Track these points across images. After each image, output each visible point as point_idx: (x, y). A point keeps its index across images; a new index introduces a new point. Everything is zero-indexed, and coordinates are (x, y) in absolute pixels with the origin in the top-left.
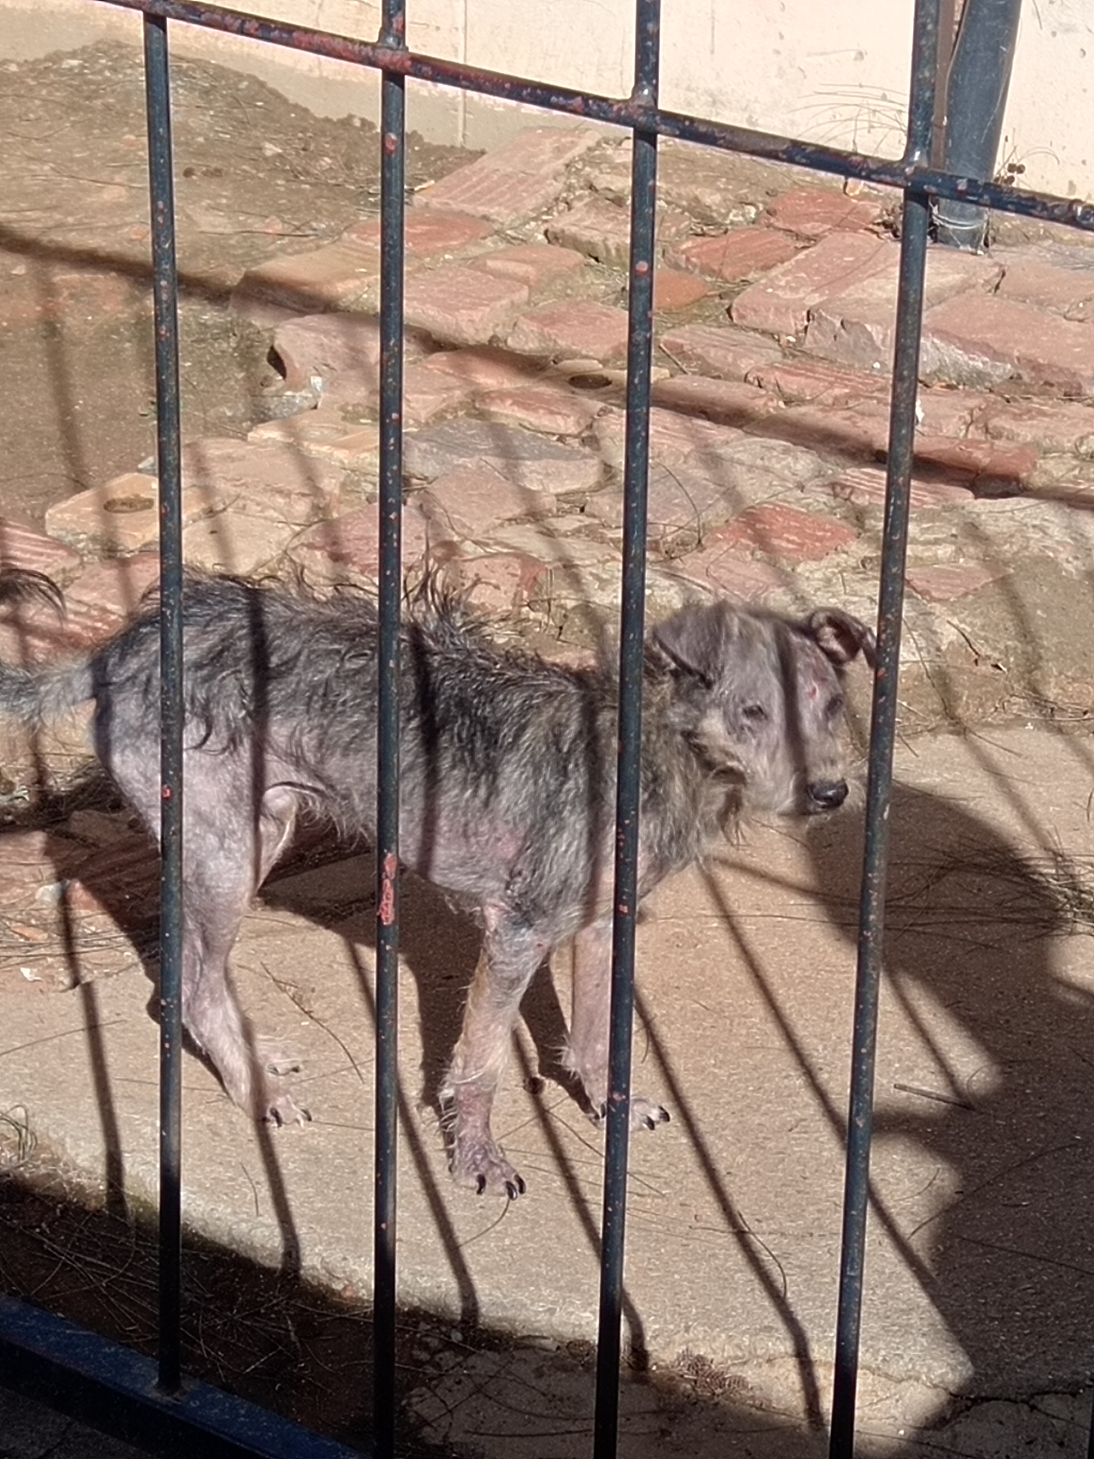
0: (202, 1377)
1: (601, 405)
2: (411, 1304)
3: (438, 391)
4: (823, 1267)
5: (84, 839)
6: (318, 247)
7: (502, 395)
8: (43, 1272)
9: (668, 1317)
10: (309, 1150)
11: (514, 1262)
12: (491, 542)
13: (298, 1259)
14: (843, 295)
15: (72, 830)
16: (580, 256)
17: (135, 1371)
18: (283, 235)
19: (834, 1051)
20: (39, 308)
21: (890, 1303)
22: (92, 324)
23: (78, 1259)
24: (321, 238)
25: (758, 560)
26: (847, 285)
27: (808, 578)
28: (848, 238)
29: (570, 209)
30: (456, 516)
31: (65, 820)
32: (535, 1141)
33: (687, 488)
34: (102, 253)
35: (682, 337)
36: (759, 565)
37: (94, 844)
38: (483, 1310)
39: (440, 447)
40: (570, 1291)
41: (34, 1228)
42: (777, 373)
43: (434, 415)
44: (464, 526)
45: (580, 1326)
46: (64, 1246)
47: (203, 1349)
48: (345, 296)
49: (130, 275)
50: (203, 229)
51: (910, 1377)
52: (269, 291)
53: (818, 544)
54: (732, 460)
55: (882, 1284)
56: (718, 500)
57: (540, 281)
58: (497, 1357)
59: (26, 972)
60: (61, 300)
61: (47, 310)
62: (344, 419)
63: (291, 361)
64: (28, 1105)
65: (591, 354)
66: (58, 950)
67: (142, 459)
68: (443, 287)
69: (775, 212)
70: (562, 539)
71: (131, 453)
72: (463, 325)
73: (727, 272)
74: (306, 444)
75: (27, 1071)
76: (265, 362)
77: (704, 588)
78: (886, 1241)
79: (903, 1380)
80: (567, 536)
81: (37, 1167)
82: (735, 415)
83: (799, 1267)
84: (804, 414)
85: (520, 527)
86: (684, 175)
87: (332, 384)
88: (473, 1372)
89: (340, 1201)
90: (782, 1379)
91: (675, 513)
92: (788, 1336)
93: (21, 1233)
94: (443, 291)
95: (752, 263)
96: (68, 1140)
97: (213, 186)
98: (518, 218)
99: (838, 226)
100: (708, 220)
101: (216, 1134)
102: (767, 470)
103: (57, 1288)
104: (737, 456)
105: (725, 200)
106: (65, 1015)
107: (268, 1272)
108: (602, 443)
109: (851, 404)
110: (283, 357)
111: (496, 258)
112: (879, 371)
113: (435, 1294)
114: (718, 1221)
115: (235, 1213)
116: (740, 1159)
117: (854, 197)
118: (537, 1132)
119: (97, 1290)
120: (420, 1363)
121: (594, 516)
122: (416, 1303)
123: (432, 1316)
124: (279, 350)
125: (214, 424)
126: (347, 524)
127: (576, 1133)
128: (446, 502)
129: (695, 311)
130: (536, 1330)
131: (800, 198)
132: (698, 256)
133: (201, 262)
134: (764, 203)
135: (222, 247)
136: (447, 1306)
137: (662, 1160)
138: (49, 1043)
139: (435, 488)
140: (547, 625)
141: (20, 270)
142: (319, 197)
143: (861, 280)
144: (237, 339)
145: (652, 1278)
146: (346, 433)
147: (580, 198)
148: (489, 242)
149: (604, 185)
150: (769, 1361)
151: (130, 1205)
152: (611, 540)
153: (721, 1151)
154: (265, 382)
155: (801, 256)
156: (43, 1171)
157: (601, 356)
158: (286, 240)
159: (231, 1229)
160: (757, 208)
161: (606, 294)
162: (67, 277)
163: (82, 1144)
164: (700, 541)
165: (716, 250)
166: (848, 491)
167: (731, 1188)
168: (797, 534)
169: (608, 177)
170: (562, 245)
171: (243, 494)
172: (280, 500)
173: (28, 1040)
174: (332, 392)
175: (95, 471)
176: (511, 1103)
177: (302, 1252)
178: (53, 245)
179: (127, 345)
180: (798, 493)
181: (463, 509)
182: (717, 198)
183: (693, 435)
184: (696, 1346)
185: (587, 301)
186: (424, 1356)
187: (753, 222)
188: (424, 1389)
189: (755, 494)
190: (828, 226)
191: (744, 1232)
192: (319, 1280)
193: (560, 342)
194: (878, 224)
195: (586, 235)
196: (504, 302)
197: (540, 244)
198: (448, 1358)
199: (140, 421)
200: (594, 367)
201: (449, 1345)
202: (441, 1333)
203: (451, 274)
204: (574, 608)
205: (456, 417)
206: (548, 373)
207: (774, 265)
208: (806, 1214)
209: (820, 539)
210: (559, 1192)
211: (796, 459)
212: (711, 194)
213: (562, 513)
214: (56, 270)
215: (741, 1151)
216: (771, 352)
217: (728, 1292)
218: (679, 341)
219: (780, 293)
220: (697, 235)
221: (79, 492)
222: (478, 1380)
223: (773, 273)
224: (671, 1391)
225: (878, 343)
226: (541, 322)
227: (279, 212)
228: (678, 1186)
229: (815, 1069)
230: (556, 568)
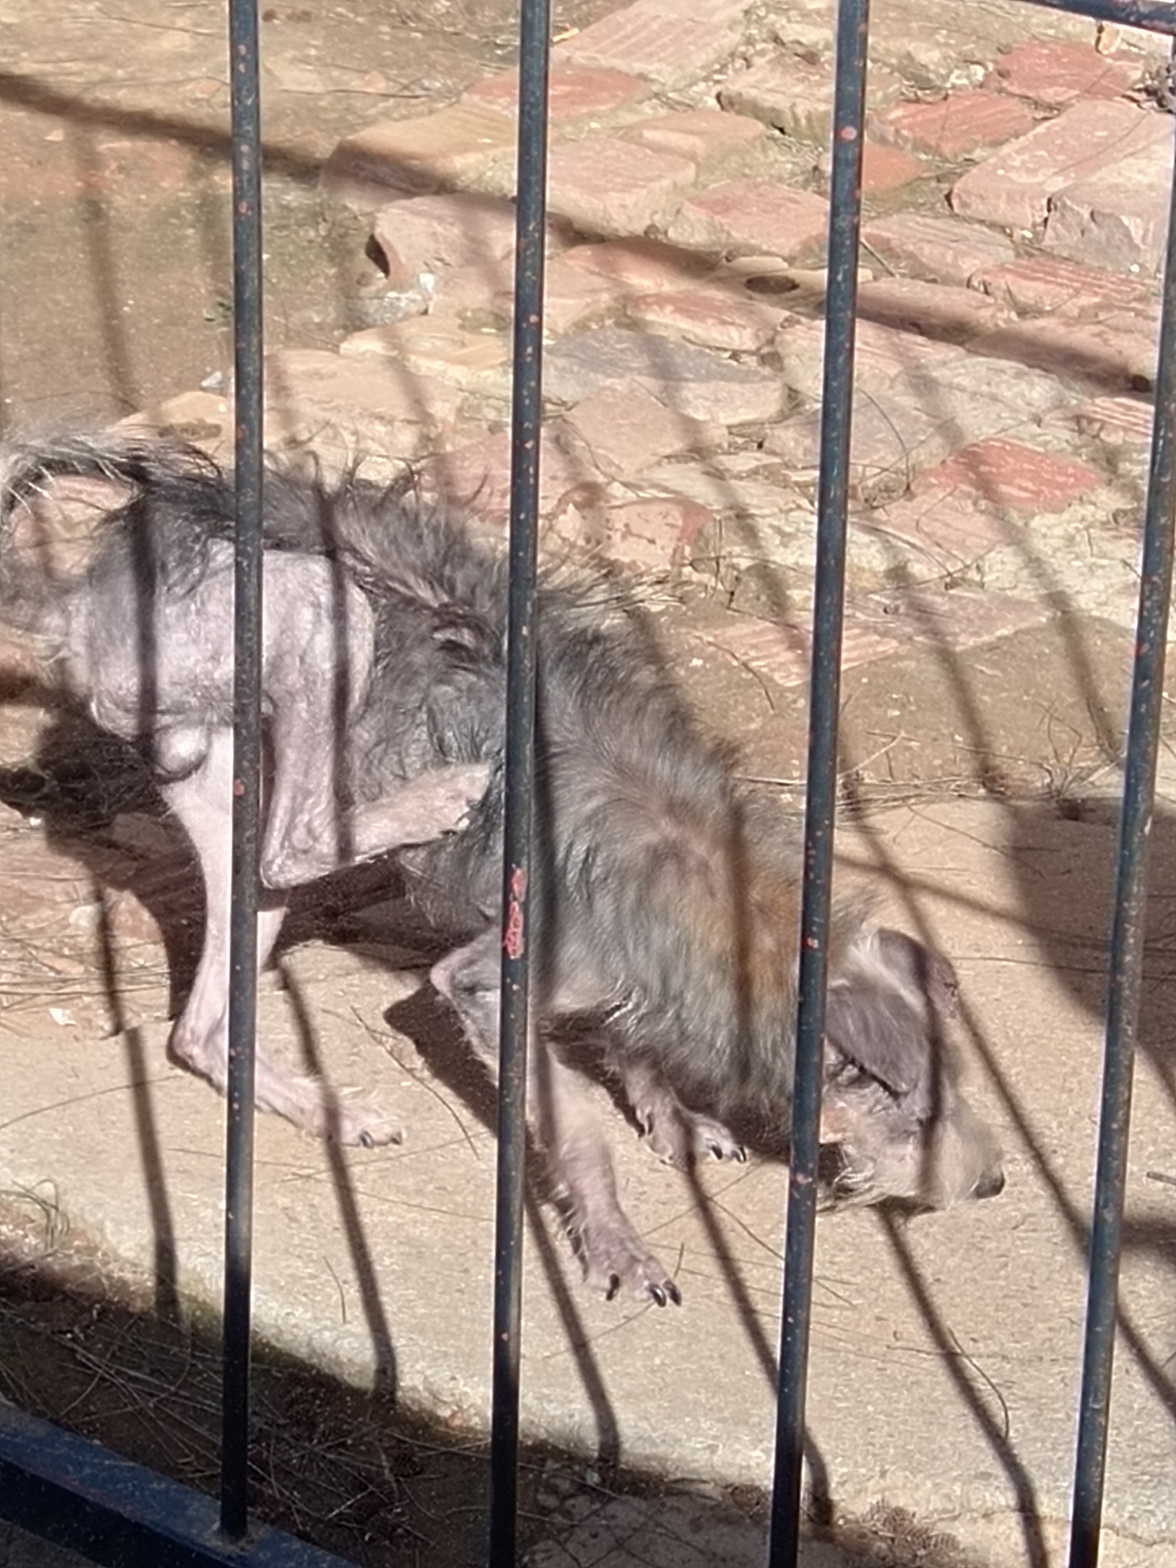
0: (272, 1522)
1: (787, 314)
2: (536, 1437)
3: (579, 294)
4: (1056, 1399)
5: (130, 849)
6: (431, 112)
7: (661, 300)
8: (76, 1388)
9: (860, 1459)
10: (409, 1241)
11: (667, 1386)
12: (645, 484)
13: (394, 1379)
14: (1094, 179)
15: (115, 837)
16: (761, 126)
17: (191, 1512)
18: (386, 96)
19: (1072, 1129)
20: (79, 184)
21: (1139, 1446)
22: (146, 205)
23: (119, 1373)
24: (435, 100)
25: (982, 512)
26: (1099, 167)
27: (1044, 536)
28: (1102, 108)
29: (749, 66)
30: (601, 452)
31: (107, 825)
32: (694, 1236)
33: (894, 421)
34: (159, 116)
35: (889, 230)
36: (983, 518)
37: (141, 856)
38: (626, 1446)
39: (583, 363)
40: (736, 1424)
41: (65, 1333)
42: (1009, 277)
43: (576, 324)
44: (611, 463)
45: (748, 1467)
46: (101, 1356)
47: (273, 1489)
48: (465, 172)
49: (195, 143)
50: (287, 86)
51: (1163, 1540)
52: (368, 166)
53: (1058, 493)
54: (950, 386)
55: (1130, 1423)
56: (932, 435)
57: (710, 157)
58: (644, 1505)
59: (58, 1014)
60: (107, 173)
61: (90, 186)
62: (462, 327)
63: (396, 254)
64: (59, 1180)
65: (774, 249)
66: (97, 987)
67: (206, 376)
68: (589, 163)
69: (1008, 73)
70: (733, 482)
71: (193, 367)
72: (612, 211)
73: (947, 149)
74: (413, 358)
75: (56, 1137)
76: (362, 255)
77: (913, 546)
78: (1135, 1369)
79: (1155, 1543)
80: (741, 479)
81: (70, 1257)
82: (955, 329)
83: (1025, 1399)
84: (1043, 329)
85: (682, 466)
86: (894, 25)
87: (447, 283)
88: (613, 1523)
89: (448, 1306)
90: (1002, 1538)
91: (877, 451)
92: (1010, 1485)
93: (48, 1339)
94: (588, 168)
95: (978, 137)
96: (108, 1225)
97: (299, 33)
98: (684, 78)
99: (1088, 92)
100: (923, 83)
101: (293, 1219)
102: (994, 398)
103: (92, 1408)
104: (957, 380)
105: (945, 58)
106: (106, 1068)
107: (357, 1393)
108: (786, 361)
109: (1102, 316)
110: (385, 249)
111: (655, 128)
112: (1138, 275)
113: (565, 1425)
114: (922, 1338)
115: (316, 1319)
116: (951, 1262)
117: (1109, 56)
118: (694, 1226)
119: (141, 1411)
120: (545, 1511)
121: (774, 453)
122: (543, 1435)
123: (562, 1452)
124: (380, 240)
125: (298, 333)
126: (464, 459)
127: (745, 1227)
128: (588, 432)
129: (906, 197)
130: (694, 1471)
131: (1040, 56)
132: (910, 128)
133: (284, 129)
134: (995, 62)
135: (310, 110)
136: (581, 1440)
137: (854, 1262)
138: (85, 1103)
139: (573, 415)
140: (714, 589)
141: (57, 135)
142: (433, 48)
143: (1116, 161)
144: (329, 225)
145: (839, 1410)
146: (463, 344)
147: (762, 53)
148: (646, 108)
149: (791, 38)
150: (986, 1516)
151: (184, 1306)
152: (797, 483)
153: (927, 1253)
154: (363, 280)
155: (1041, 129)
156: (76, 1262)
157: (786, 252)
158: (392, 101)
159: (310, 1339)
160: (986, 68)
161: (793, 174)
162: (116, 145)
163: (126, 1228)
164: (908, 487)
165: (933, 121)
166: (1097, 426)
167: (939, 1299)
168: (1031, 480)
169: (798, 27)
170: (739, 113)
171: (333, 420)
172: (380, 429)
173: (59, 1098)
174: (446, 294)
175: (147, 390)
176: (664, 1188)
177: (399, 1369)
178: (98, 105)
179: (190, 231)
180: (1034, 428)
181: (611, 443)
182: (936, 55)
183: (901, 355)
184: (895, 1496)
185: (770, 184)
186: (551, 1501)
187: (981, 86)
188: (551, 1542)
189: (979, 428)
190: (1077, 92)
191: (956, 1354)
192: (420, 1404)
193: (734, 234)
194: (1139, 90)
195: (769, 100)
196: (666, 183)
197: (712, 111)
198: (581, 1505)
199: (205, 326)
200: (777, 266)
201: (583, 1488)
202: (574, 1473)
203: (598, 147)
204: (749, 569)
205: (602, 327)
206: (719, 273)
207: (1007, 141)
208: (1033, 1332)
209: (1061, 487)
210: (722, 1299)
211: (1032, 385)
212: (928, 50)
213: (734, 449)
214: (101, 137)
215: (953, 1252)
216: (1001, 249)
217: (934, 1429)
218: (886, 234)
219: (1013, 175)
220: (909, 101)
221: (128, 415)
222: (619, 1533)
223: (1006, 150)
224: (862, 1551)
225: (1137, 241)
226: (710, 208)
227: (382, 66)
228: (873, 1295)
229: (1047, 1152)
230: (729, 518)
